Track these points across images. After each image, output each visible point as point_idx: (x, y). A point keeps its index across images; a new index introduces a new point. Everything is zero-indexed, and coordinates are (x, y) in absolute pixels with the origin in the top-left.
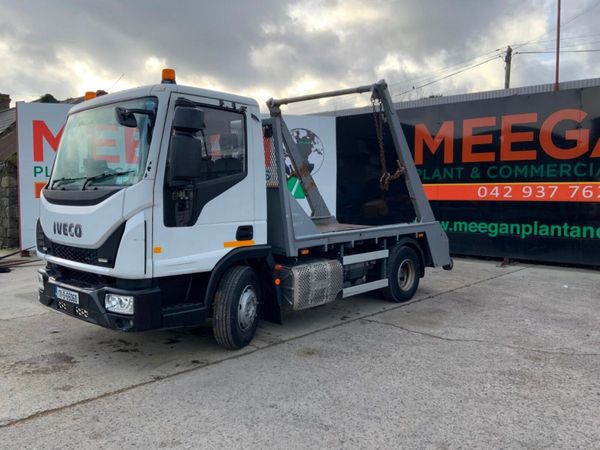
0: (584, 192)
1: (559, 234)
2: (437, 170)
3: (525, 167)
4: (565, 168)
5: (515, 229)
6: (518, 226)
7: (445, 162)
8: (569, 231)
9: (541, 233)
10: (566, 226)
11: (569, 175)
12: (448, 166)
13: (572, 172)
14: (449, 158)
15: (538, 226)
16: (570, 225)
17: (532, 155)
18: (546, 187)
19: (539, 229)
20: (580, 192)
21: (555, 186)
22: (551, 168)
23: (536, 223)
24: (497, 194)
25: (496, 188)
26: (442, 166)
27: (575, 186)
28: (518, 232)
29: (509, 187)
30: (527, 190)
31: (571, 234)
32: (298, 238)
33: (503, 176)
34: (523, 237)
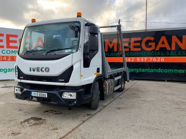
0: (154, 60)
1: (147, 71)
2: (112, 53)
3: (138, 53)
4: (149, 53)
5: (135, 70)
6: (136, 69)
7: (115, 51)
8: (150, 70)
9: (142, 71)
10: (149, 69)
11: (150, 55)
12: (116, 52)
13: (150, 54)
14: (115, 50)
15: (142, 69)
16: (150, 69)
17: (139, 49)
18: (143, 58)
19: (141, 70)
20: (153, 59)
21: (146, 58)
22: (145, 53)
23: (141, 68)
24: (130, 60)
25: (130, 59)
26: (114, 52)
27: (151, 58)
28: (136, 71)
29: (133, 58)
30: (138, 59)
31: (151, 71)
32: (109, 72)
33: (131, 55)
34: (137, 72)
